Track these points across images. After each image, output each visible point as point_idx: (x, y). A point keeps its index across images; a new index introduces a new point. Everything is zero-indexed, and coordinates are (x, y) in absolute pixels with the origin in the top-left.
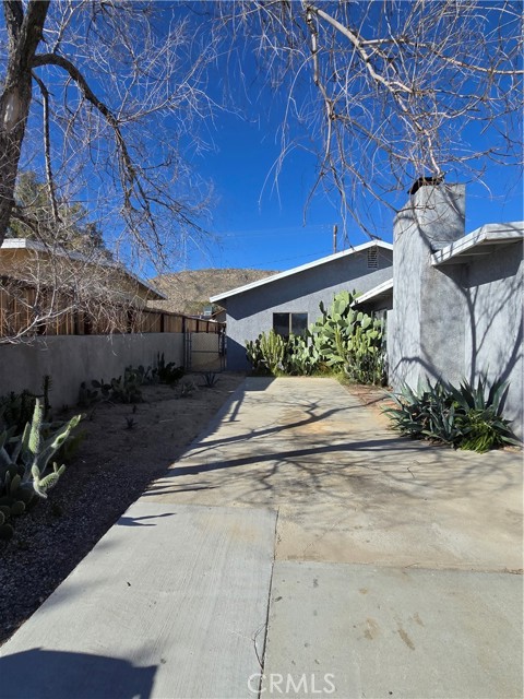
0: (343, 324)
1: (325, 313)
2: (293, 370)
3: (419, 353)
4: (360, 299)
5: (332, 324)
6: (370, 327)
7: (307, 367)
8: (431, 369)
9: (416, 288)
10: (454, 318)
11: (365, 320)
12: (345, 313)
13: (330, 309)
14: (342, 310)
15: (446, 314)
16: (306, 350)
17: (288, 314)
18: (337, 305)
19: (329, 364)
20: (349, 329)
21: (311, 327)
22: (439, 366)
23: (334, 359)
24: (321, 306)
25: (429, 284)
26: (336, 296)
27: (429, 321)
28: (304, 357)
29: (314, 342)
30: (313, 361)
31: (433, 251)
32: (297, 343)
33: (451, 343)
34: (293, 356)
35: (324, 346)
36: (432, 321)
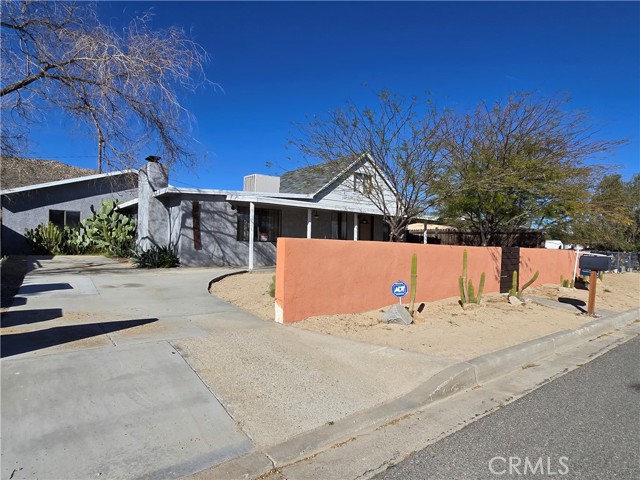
0: (109, 221)
1: (95, 213)
2: (69, 250)
3: (148, 235)
4: (121, 206)
5: (100, 220)
6: (128, 223)
7: (81, 249)
8: (152, 241)
9: (147, 206)
10: (163, 220)
11: (125, 219)
12: (111, 214)
13: (99, 210)
14: (108, 212)
15: (160, 217)
16: (80, 238)
17: (63, 211)
18: (105, 208)
19: (98, 247)
20: (113, 224)
21: (83, 221)
22: (157, 240)
23: (101, 244)
24: (92, 208)
25: (153, 205)
26: (103, 202)
27: (152, 220)
28: (78, 241)
29: (86, 233)
30: (86, 244)
31: (154, 191)
32: (71, 232)
33: (162, 230)
34: (69, 241)
35: (94, 235)
36: (154, 221)
